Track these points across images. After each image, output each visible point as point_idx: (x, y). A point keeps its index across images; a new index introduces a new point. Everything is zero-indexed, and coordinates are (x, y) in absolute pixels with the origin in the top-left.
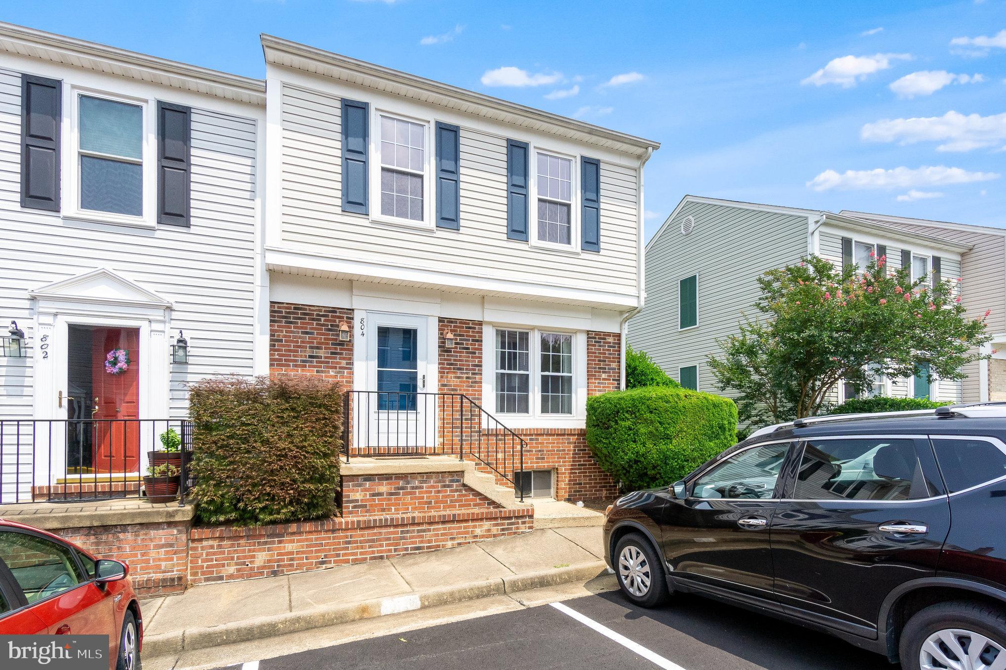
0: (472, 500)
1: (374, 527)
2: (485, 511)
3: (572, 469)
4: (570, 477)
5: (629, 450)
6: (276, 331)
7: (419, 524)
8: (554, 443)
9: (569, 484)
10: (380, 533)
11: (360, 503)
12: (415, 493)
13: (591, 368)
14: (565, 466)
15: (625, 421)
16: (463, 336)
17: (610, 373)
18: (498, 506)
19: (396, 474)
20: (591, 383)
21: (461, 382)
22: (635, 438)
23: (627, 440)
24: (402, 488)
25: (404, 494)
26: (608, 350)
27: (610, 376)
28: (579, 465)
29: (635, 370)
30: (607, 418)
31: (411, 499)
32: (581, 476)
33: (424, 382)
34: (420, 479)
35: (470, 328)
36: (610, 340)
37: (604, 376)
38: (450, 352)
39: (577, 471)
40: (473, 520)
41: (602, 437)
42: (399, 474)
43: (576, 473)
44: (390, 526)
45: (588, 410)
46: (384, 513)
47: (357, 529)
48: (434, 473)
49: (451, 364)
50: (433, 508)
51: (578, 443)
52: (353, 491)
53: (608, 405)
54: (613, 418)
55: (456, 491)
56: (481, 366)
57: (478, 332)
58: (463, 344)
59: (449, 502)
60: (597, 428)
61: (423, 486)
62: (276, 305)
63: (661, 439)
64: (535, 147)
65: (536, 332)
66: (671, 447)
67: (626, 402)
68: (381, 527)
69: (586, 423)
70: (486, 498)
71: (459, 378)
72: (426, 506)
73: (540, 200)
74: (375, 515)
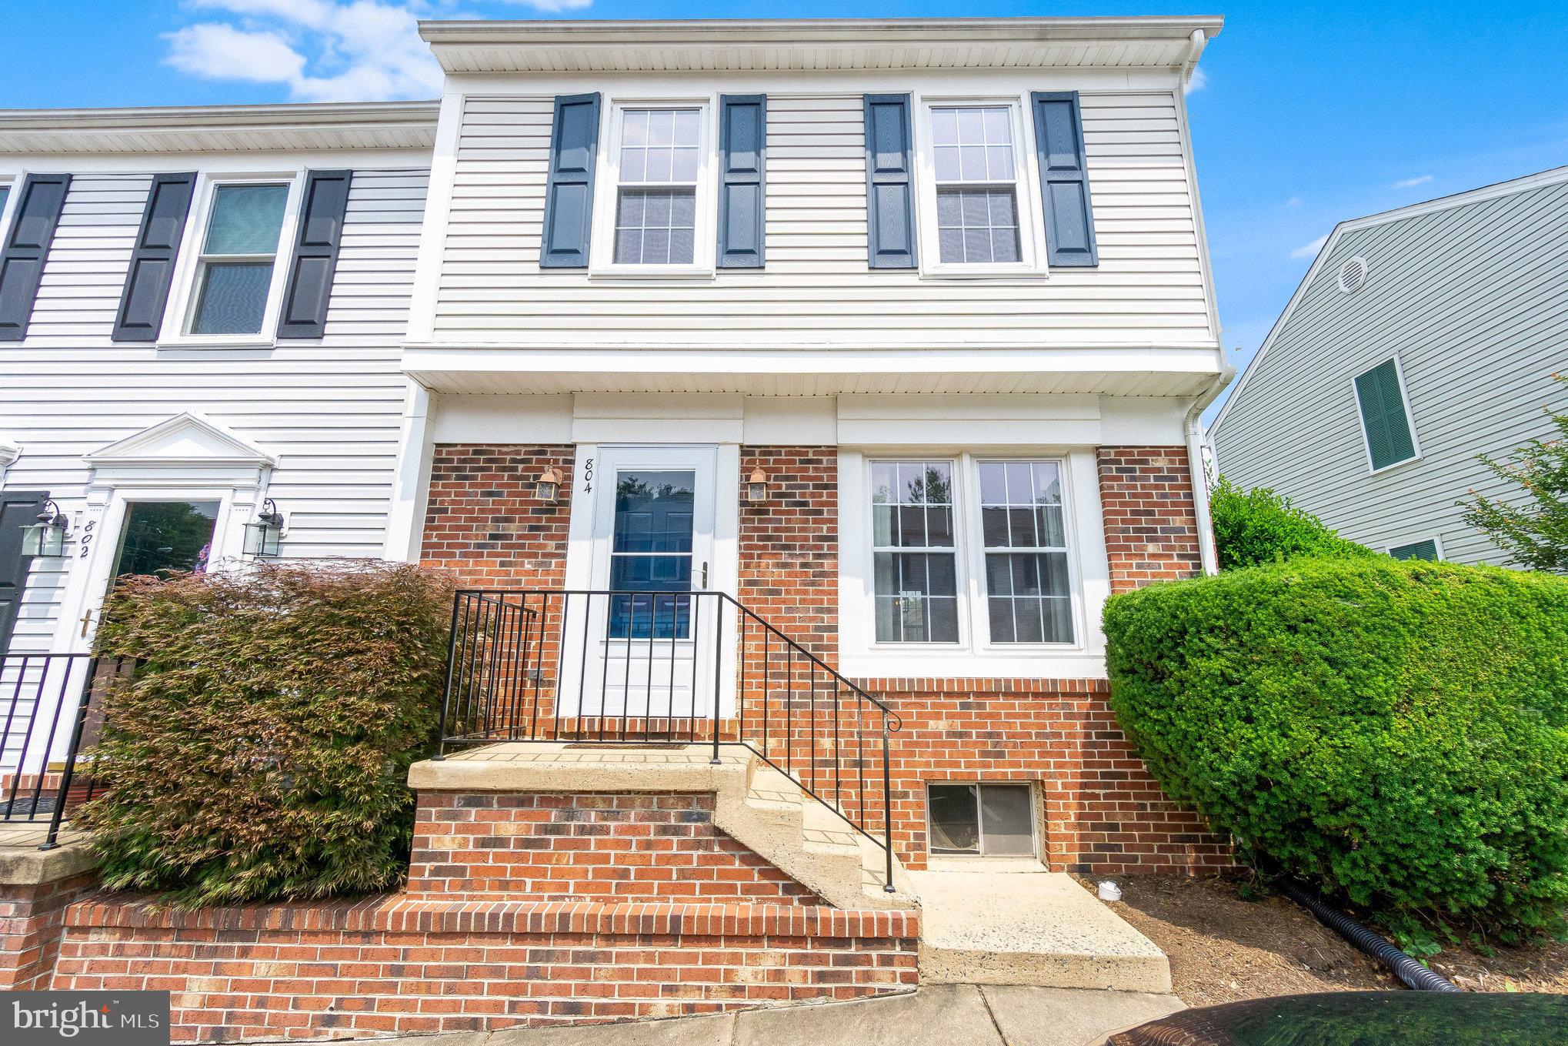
0: (738, 874)
1: (463, 935)
2: (778, 911)
3: (1083, 786)
4: (1081, 806)
5: (1233, 745)
6: (440, 494)
7: (578, 937)
8: (1027, 716)
9: (1080, 826)
10: (478, 951)
11: (450, 863)
12: (586, 844)
13: (1115, 530)
14: (1063, 775)
15: (1209, 658)
16: (795, 478)
17: (1168, 539)
18: (814, 899)
19: (543, 792)
20: (1117, 566)
21: (789, 575)
22: (1247, 709)
23: (1222, 716)
24: (556, 830)
25: (560, 845)
26: (1157, 487)
27: (1172, 548)
28: (1104, 775)
29: (1240, 531)
30: (1154, 649)
31: (578, 859)
32: (1113, 806)
33: (705, 576)
34: (601, 807)
35: (810, 461)
36: (1162, 462)
37: (1151, 548)
38: (767, 512)
39: (1102, 792)
40: (730, 939)
41: (1147, 704)
42: (552, 792)
43: (1097, 797)
44: (504, 935)
45: (1106, 631)
46: (505, 893)
47: (421, 935)
48: (638, 792)
49: (769, 538)
50: (630, 888)
51: (1096, 716)
52: (436, 829)
53: (1153, 614)
54: (1172, 649)
55: (697, 844)
56: (834, 539)
57: (826, 470)
58: (793, 495)
59: (674, 876)
60: (1129, 679)
61: (608, 827)
62: (444, 450)
63: (1343, 714)
64: (924, 99)
65: (966, 460)
66: (1386, 740)
67: (1204, 603)
68: (480, 935)
69: (1107, 665)
70: (777, 873)
71: (784, 565)
72: (614, 882)
73: (943, 191)
74: (482, 898)
